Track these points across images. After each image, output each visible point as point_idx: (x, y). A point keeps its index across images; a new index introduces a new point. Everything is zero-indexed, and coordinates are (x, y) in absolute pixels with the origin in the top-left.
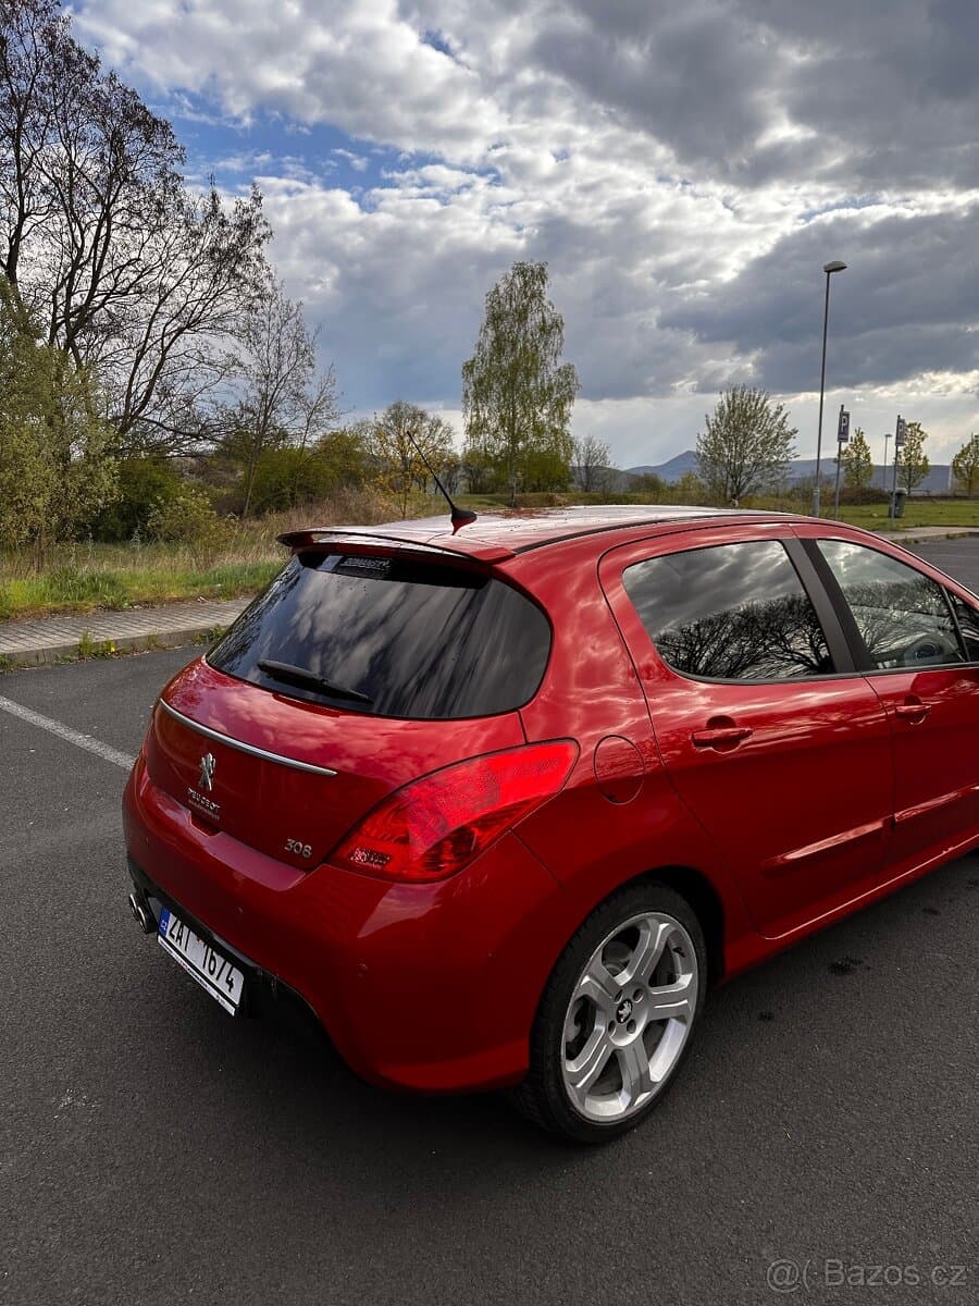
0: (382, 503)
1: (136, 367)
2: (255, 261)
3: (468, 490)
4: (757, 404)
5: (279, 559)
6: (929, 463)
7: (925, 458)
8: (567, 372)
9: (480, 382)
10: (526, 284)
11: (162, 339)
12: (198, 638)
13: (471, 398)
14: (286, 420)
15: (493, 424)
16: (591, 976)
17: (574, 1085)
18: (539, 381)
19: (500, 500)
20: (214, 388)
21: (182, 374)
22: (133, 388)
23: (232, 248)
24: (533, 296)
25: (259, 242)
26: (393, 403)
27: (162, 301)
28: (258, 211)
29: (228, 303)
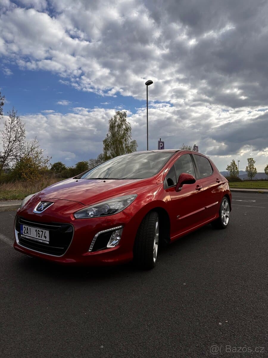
7: (255, 168)
8: (134, 142)
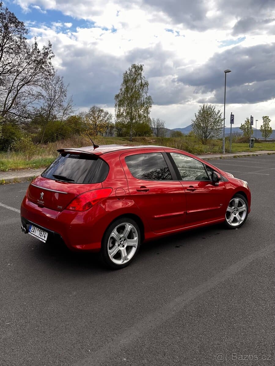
0: (87, 139)
1: (8, 95)
2: (48, 64)
3: (117, 135)
4: (211, 110)
5: (53, 157)
6: (272, 129)
7: (271, 128)
8: (149, 98)
9: (120, 101)
10: (136, 71)
11: (17, 87)
12: (29, 179)
13: (117, 106)
14: (56, 113)
15: (125, 114)
16: (114, 233)
17: (110, 254)
18: (140, 101)
19: (127, 139)
20: (33, 102)
21: (23, 98)
22: (7, 102)
23: (41, 59)
24: (138, 75)
25: (50, 58)
26: (92, 107)
27: (18, 75)
28: (50, 49)
29: (39, 76)
